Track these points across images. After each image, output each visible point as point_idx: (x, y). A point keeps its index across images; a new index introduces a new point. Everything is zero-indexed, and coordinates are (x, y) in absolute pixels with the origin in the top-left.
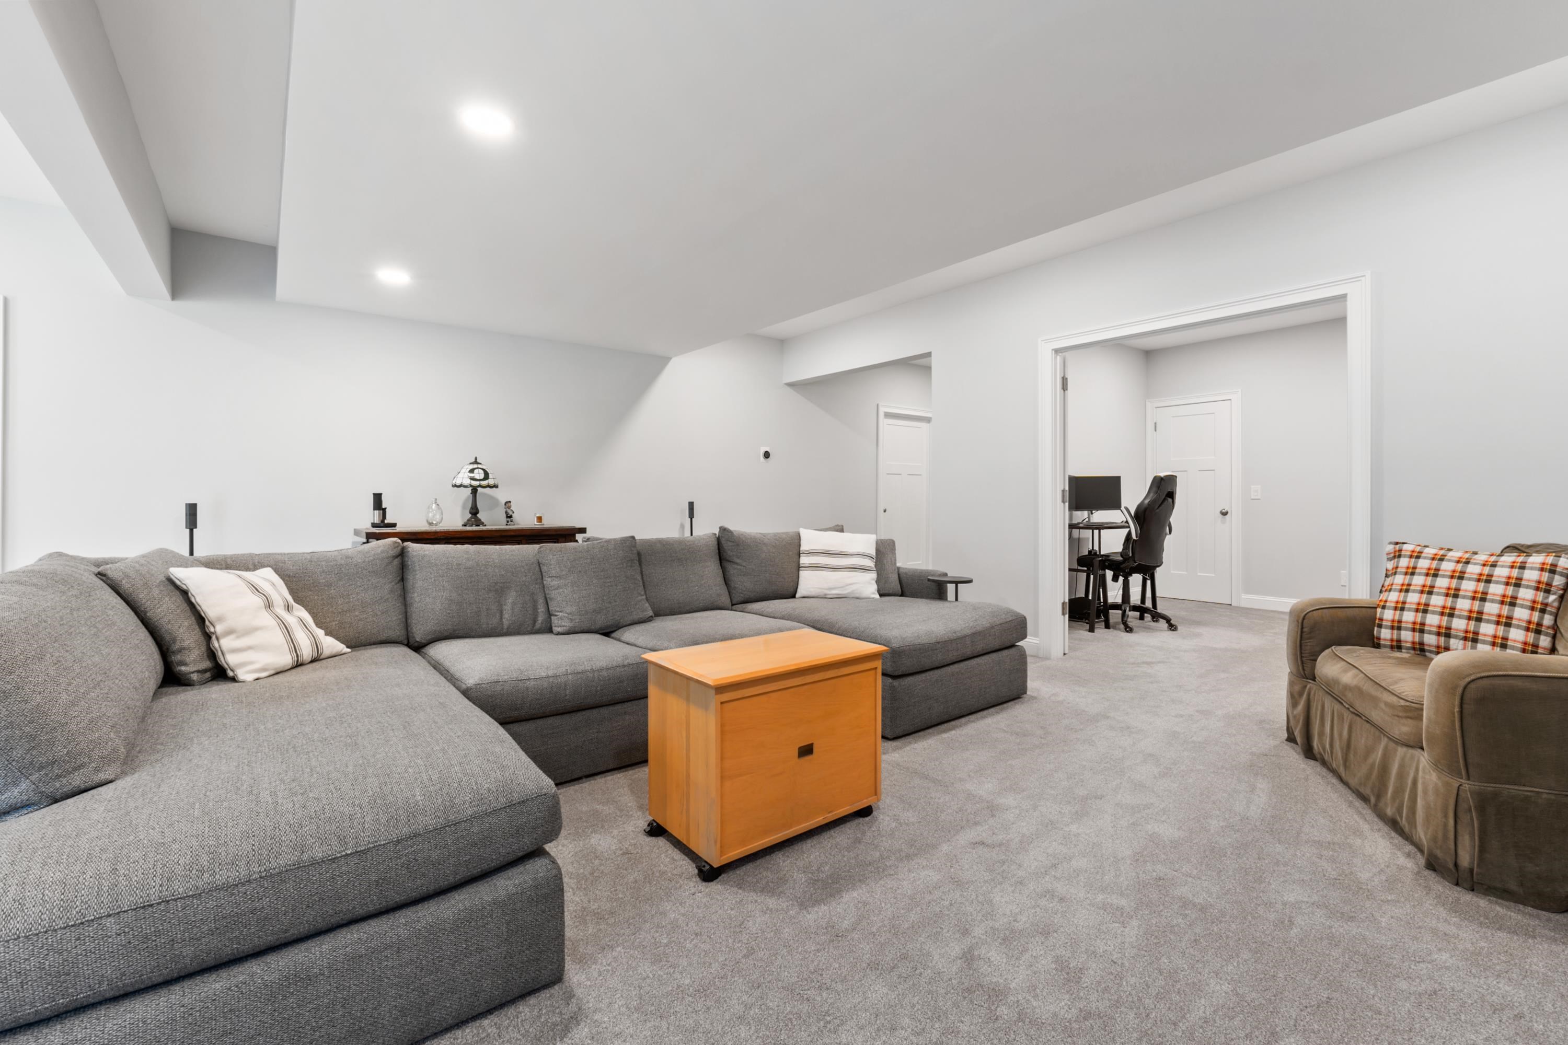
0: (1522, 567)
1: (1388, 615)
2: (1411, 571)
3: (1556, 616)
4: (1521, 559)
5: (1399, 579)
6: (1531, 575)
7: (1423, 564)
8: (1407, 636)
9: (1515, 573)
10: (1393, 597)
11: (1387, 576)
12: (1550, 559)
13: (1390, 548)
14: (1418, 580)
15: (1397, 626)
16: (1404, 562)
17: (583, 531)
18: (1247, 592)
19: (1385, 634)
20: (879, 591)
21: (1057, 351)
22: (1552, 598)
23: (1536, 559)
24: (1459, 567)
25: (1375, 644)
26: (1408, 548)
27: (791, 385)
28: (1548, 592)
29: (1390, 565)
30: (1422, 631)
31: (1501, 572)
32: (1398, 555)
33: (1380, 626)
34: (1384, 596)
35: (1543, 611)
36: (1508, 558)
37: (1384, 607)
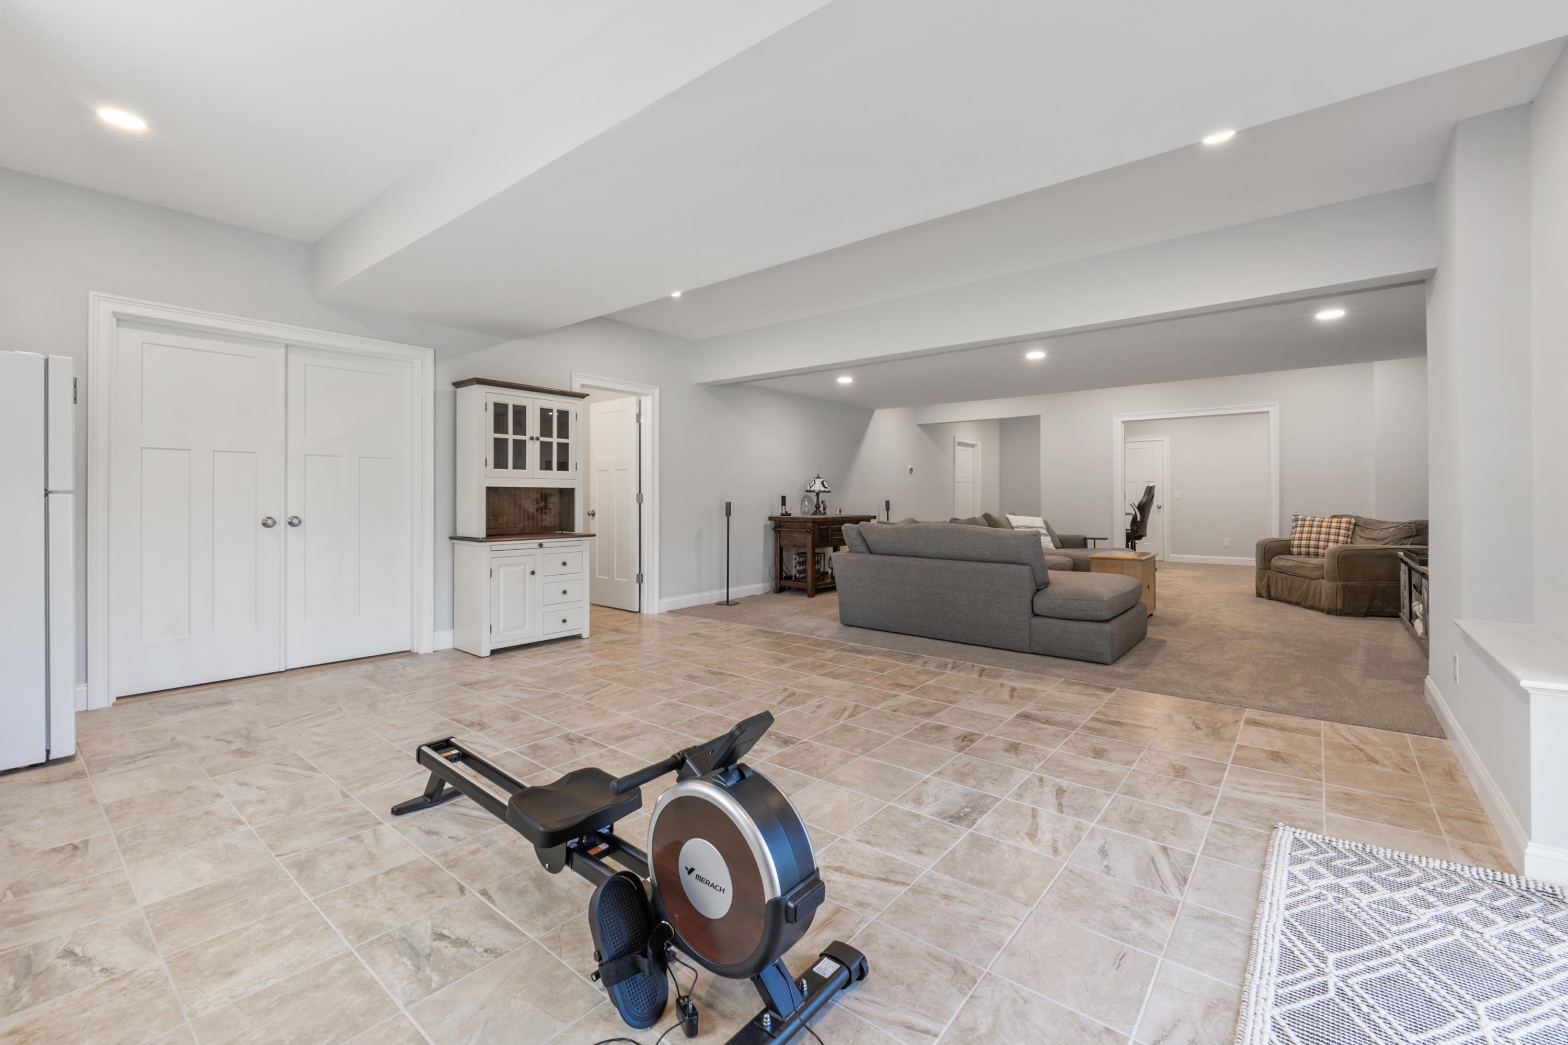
0: (1340, 522)
1: (1296, 542)
2: (1303, 526)
3: (1351, 538)
4: (1339, 520)
5: (1298, 529)
6: (1343, 525)
7: (1307, 523)
8: (1303, 550)
9: (1338, 524)
10: (1297, 536)
11: (1293, 528)
12: (1349, 519)
13: (1293, 517)
14: (1306, 529)
15: (1300, 546)
16: (1300, 523)
17: (875, 517)
18: (1172, 553)
19: (1295, 550)
20: (1054, 546)
21: (1123, 422)
22: (1350, 533)
23: (1344, 520)
24: (1320, 523)
25: (1291, 553)
26: (1300, 517)
27: (920, 425)
28: (1349, 530)
29: (1294, 524)
30: (1309, 547)
31: (1334, 524)
32: (1297, 520)
33: (1293, 547)
34: (1293, 536)
35: (1348, 537)
36: (1335, 520)
37: (1294, 540)
